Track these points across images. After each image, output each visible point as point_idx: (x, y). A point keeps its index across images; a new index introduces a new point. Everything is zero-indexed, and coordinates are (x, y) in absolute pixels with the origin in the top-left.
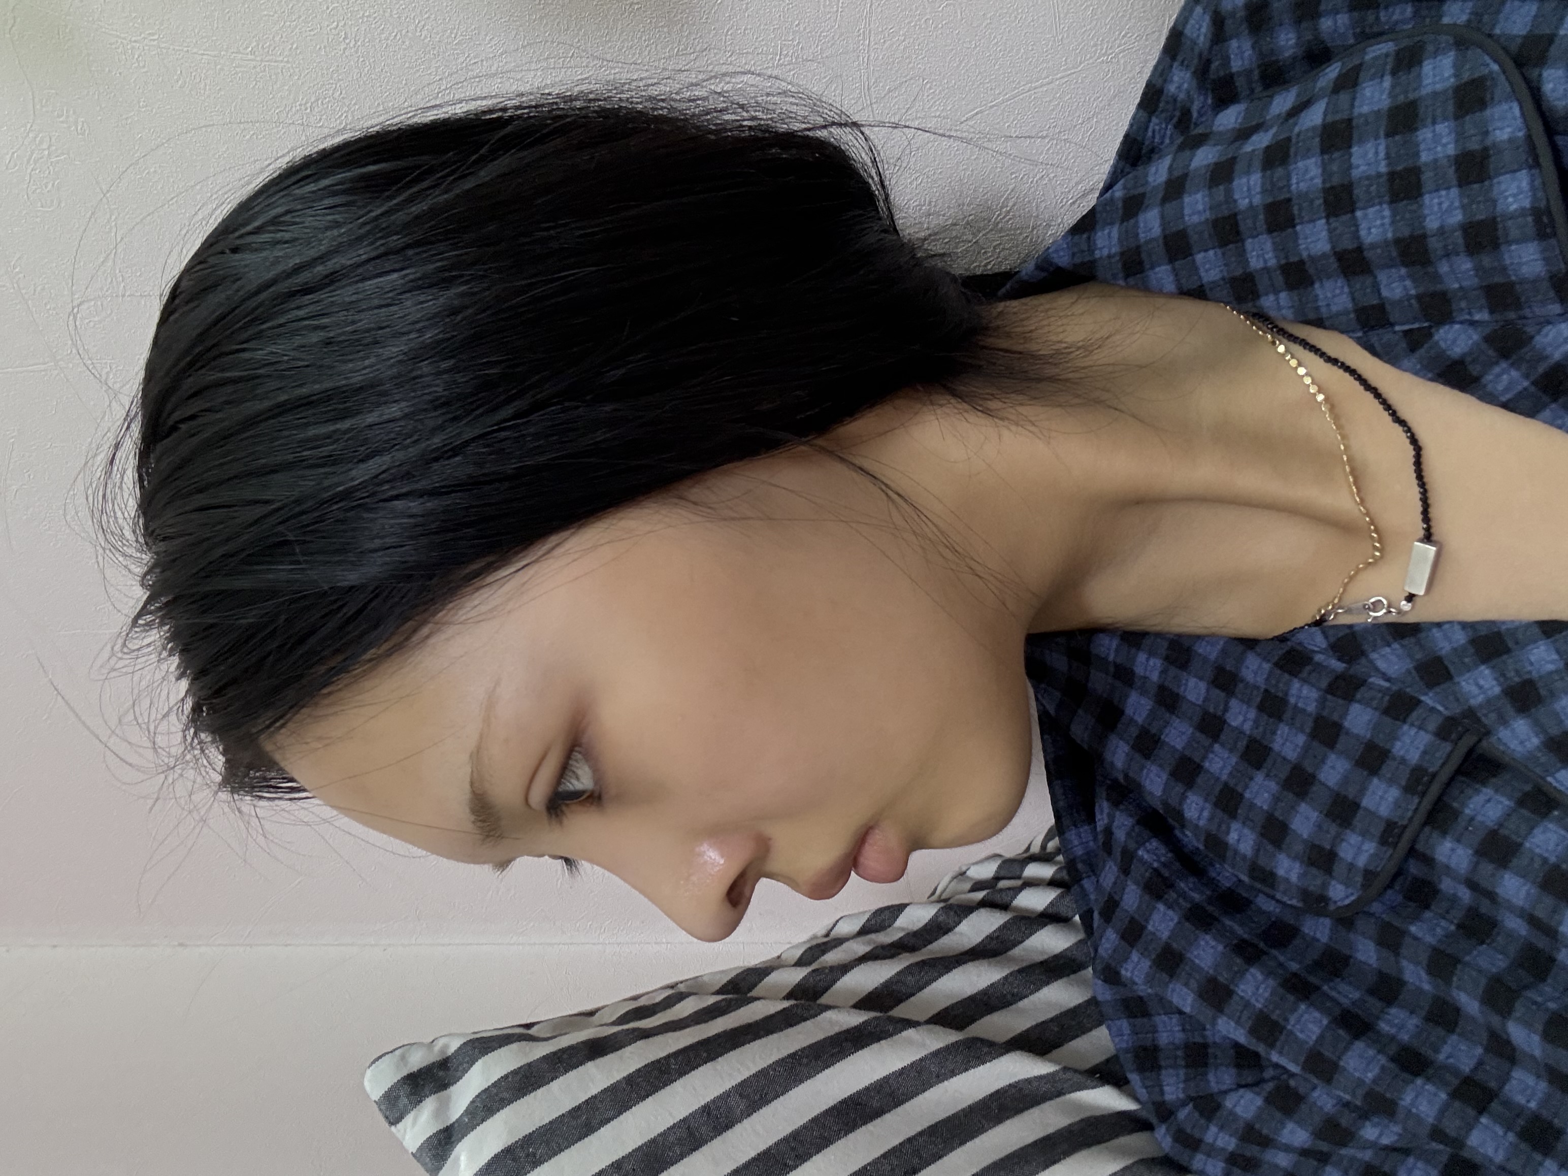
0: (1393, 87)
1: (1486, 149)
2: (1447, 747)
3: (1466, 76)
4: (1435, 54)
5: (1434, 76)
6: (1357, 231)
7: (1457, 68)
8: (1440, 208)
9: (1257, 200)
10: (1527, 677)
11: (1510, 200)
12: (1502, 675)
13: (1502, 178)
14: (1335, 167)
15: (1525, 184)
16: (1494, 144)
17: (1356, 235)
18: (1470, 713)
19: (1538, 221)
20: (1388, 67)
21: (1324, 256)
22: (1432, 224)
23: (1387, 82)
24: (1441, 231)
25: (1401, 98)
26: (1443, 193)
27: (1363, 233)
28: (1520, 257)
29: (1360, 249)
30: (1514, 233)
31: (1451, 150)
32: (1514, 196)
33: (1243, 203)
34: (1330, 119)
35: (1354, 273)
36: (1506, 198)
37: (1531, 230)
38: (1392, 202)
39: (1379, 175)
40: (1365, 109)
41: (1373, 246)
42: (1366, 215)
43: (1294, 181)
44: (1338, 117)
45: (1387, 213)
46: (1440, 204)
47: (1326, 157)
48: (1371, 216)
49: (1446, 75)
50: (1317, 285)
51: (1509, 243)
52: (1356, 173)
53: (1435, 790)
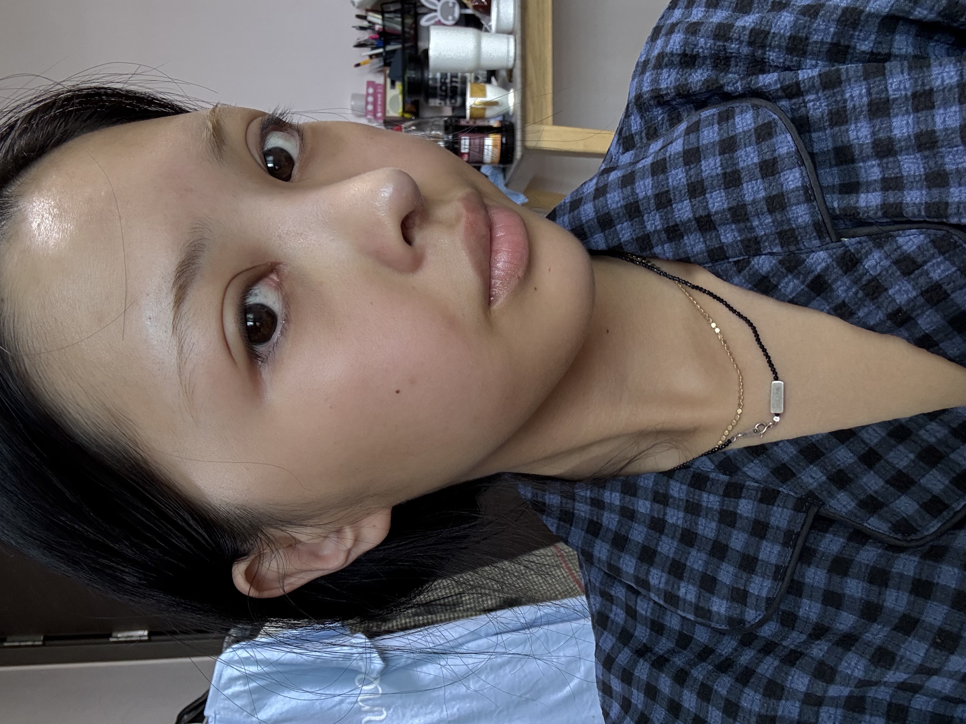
0: (720, 130)
1: (775, 159)
2: (801, 516)
3: (760, 122)
4: (742, 112)
5: (742, 123)
6: (707, 205)
7: (755, 118)
8: (753, 191)
9: (650, 193)
10: (838, 468)
11: (790, 183)
12: (823, 468)
13: (785, 173)
14: (692, 172)
15: (798, 175)
16: (779, 155)
17: (706, 208)
18: (811, 494)
19: (806, 192)
20: (716, 121)
21: (689, 220)
22: (748, 198)
23: (716, 127)
24: (754, 202)
25: (725, 135)
26: (754, 182)
27: (710, 206)
28: (797, 213)
29: (709, 215)
30: (793, 200)
31: (756, 160)
32: (792, 181)
33: (641, 195)
34: (686, 147)
35: (706, 230)
36: (788, 182)
37: (802, 198)
38: (725, 188)
39: (718, 175)
40: (705, 142)
41: (716, 213)
42: (712, 196)
43: (670, 180)
44: (691, 147)
45: (723, 194)
46: (753, 188)
47: (687, 167)
48: (714, 196)
49: (749, 122)
50: (685, 238)
51: (791, 205)
52: (704, 175)
53: (800, 542)
